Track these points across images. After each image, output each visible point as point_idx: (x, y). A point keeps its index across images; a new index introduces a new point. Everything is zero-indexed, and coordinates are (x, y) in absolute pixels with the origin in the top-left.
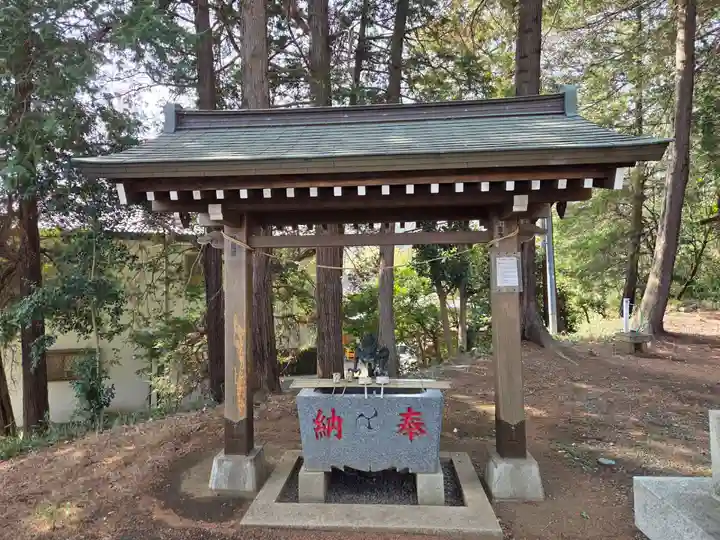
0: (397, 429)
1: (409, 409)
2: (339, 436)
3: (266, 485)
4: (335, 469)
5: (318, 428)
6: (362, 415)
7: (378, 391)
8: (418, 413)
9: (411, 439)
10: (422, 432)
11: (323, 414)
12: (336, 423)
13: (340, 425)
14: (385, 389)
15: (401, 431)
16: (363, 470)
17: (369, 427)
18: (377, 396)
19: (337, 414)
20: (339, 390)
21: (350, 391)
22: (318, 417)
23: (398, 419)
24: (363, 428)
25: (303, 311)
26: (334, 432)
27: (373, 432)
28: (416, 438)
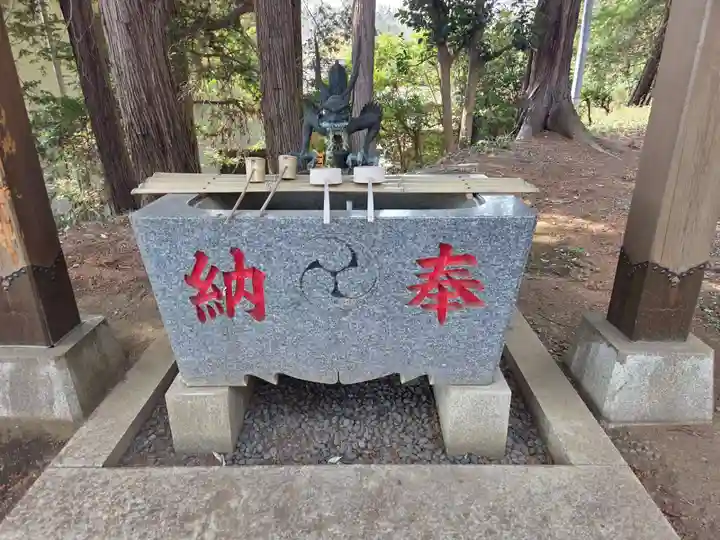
0: (409, 295)
1: (444, 248)
2: (258, 312)
3: (104, 406)
4: (256, 383)
5: (202, 295)
6: (315, 264)
7: (360, 202)
8: (468, 258)
9: (441, 318)
10: (471, 299)
11: (210, 263)
12: (248, 281)
13: (258, 288)
14: (376, 195)
15: (418, 299)
16: (324, 380)
17: (336, 293)
18: (357, 215)
19: (249, 262)
20: (253, 201)
21: (282, 202)
22: (197, 270)
23: (412, 274)
24: (321, 296)
25: (249, 96)
26: (243, 306)
27: (344, 302)
28: (453, 314)
